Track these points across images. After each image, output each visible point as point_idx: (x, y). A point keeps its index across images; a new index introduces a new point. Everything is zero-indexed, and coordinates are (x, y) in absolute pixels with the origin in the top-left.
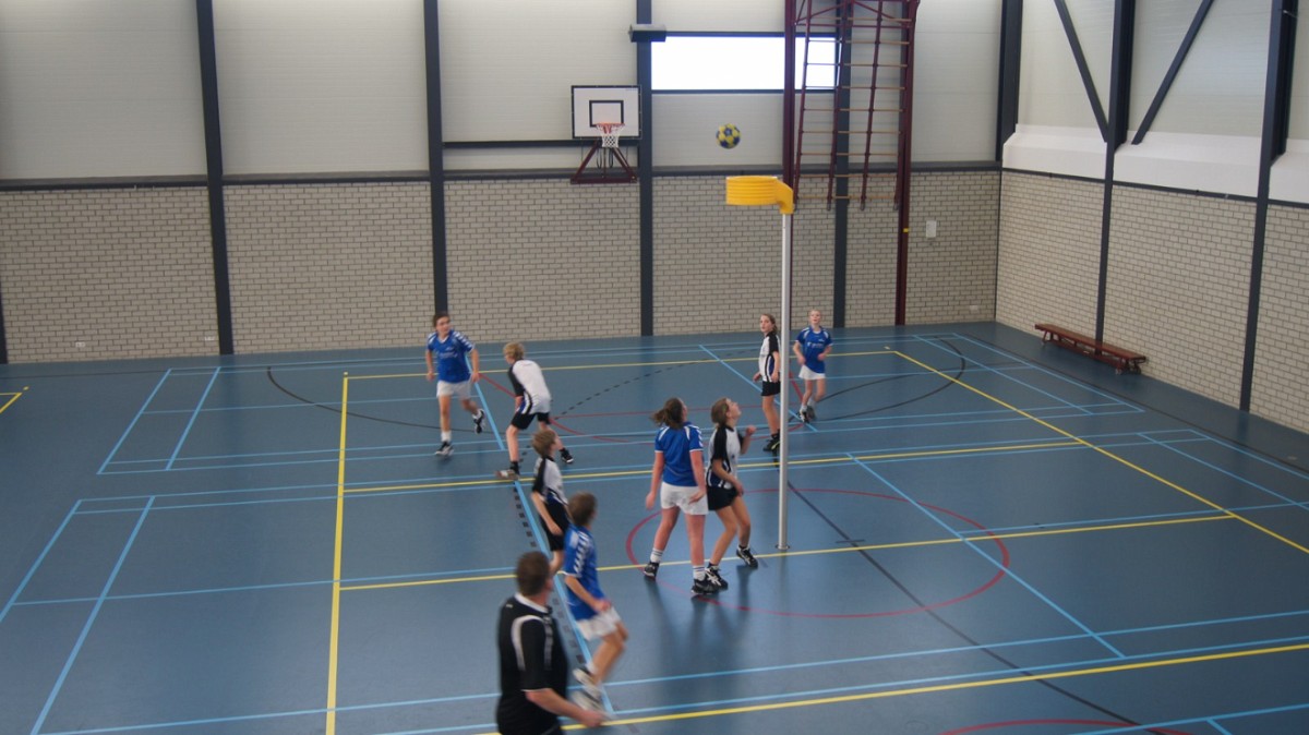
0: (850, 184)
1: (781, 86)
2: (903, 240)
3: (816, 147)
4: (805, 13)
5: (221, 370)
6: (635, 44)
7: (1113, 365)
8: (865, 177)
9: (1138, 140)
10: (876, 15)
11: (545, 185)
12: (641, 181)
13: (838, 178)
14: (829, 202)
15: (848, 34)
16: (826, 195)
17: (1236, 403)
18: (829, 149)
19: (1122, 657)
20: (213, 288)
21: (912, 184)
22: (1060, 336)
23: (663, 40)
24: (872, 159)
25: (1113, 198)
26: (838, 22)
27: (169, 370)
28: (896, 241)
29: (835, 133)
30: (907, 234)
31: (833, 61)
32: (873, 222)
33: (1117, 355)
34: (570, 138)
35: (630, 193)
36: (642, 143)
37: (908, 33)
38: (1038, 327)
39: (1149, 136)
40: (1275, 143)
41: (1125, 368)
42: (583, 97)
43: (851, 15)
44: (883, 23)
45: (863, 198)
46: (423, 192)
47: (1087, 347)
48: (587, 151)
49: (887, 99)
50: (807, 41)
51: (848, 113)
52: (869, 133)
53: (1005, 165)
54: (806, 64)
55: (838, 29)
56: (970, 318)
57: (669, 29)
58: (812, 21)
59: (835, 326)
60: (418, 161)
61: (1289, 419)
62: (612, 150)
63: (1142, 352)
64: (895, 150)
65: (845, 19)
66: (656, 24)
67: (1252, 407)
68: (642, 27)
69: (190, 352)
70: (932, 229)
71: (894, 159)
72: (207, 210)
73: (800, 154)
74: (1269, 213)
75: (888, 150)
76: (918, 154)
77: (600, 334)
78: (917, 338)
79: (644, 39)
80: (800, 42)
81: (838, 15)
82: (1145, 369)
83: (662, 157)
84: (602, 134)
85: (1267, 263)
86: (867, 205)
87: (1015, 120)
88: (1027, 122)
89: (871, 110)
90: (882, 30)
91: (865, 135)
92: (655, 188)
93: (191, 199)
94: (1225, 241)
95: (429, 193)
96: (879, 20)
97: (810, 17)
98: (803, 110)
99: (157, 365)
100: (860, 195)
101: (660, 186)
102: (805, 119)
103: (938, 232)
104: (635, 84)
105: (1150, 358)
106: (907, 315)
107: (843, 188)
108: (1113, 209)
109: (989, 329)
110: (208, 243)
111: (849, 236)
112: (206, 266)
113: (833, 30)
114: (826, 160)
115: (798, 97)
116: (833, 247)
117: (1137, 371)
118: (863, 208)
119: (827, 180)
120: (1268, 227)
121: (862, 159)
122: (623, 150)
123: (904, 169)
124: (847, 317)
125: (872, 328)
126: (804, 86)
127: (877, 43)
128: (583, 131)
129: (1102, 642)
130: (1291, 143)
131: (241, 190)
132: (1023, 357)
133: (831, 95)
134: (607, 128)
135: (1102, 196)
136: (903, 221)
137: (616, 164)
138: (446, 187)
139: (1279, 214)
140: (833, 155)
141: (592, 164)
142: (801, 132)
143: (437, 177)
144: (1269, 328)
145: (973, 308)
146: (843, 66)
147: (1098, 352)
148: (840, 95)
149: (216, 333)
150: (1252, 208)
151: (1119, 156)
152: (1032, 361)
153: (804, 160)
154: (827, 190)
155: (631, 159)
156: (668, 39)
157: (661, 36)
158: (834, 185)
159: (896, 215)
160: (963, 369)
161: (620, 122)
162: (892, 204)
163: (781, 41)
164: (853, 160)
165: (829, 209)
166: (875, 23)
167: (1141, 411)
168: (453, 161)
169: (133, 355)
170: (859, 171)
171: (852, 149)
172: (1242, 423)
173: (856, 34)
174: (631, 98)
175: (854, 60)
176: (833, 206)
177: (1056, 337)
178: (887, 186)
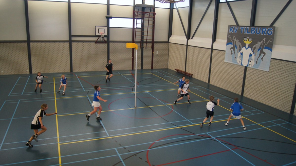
0: (144, 45)
1: (132, 27)
2: (153, 54)
3: (138, 38)
4: (136, 15)
5: (30, 76)
6: (107, 19)
7: (188, 76)
8: (146, 43)
9: (192, 38)
10: (148, 16)
11: (90, 44)
12: (108, 43)
13: (142, 44)
14: (140, 48)
15: (144, 19)
16: (140, 46)
17: (207, 82)
18: (140, 39)
19: (193, 124)
20: (28, 61)
21: (154, 45)
22: (179, 71)
23: (112, 18)
24: (148, 40)
25: (188, 48)
26: (142, 16)
27: (20, 77)
28: (151, 54)
29: (141, 35)
30: (153, 53)
31: (141, 23)
32: (147, 51)
33: (188, 74)
34: (95, 35)
35: (106, 45)
36: (108, 36)
37: (154, 19)
38: (175, 69)
39: (194, 38)
40: (214, 40)
41: (190, 76)
42: (97, 28)
43: (144, 15)
44: (150, 17)
45: (146, 47)
46: (68, 45)
47: (183, 73)
48: (98, 37)
49: (150, 30)
50: (137, 20)
51: (143, 32)
52: (147, 36)
53: (170, 42)
54: (136, 23)
55: (142, 18)
56: (164, 68)
57: (113, 16)
58: (138, 16)
59: (141, 69)
60: (67, 39)
61: (216, 85)
62: (102, 38)
63: (192, 74)
64: (151, 39)
65: (143, 16)
66: (110, 15)
67: (210, 83)
68: (108, 16)
69: (24, 73)
70: (157, 53)
71: (151, 40)
72: (27, 47)
73: (135, 39)
74: (213, 51)
75: (150, 39)
76: (156, 40)
77: (100, 70)
78: (155, 71)
79: (108, 18)
80: (135, 20)
81: (142, 15)
82: (193, 77)
83: (111, 39)
84: (101, 35)
85: (213, 59)
86: (147, 48)
87: (171, 34)
88: (173, 35)
89: (148, 32)
90: (150, 18)
91: (146, 36)
92: (110, 44)
93: (24, 45)
94: (206, 55)
95: (69, 45)
96: (149, 16)
97: (137, 15)
98: (136, 31)
99: (18, 76)
100: (145, 46)
101: (111, 44)
102: (136, 33)
103: (158, 53)
104: (106, 26)
105: (194, 75)
106: (153, 67)
107: (143, 45)
108: (188, 50)
109: (167, 70)
110: (27, 53)
111: (144, 54)
112: (27, 57)
113: (141, 18)
114: (140, 40)
115: (135, 29)
116: (141, 55)
117: (192, 77)
118: (146, 49)
119: (140, 44)
120: (213, 53)
121: (146, 40)
122: (104, 37)
123: (153, 42)
124: (143, 67)
125: (147, 69)
126: (136, 27)
127: (149, 20)
128: (97, 34)
129: (189, 121)
130: (217, 40)
131: (33, 43)
132: (173, 74)
133: (141, 29)
134: (101, 34)
135: (186, 48)
136: (153, 51)
137: (103, 40)
138: (72, 44)
139: (215, 51)
140: (141, 39)
141: (99, 40)
142: (135, 35)
143: (70, 42)
144: (213, 70)
145: (164, 66)
146: (143, 24)
147: (185, 74)
148: (142, 29)
149: (29, 70)
150: (210, 50)
151: (189, 41)
152: (174, 75)
153: (136, 40)
154: (140, 45)
155: (106, 39)
156: (113, 18)
157: (111, 18)
158: (141, 45)
159: (151, 50)
160: (163, 76)
161: (104, 32)
162: (151, 48)
163: (132, 19)
164: (144, 40)
165: (140, 49)
166: (148, 17)
167: (193, 83)
168: (73, 39)
169: (13, 74)
170: (145, 42)
171: (144, 38)
172: (208, 85)
173: (145, 19)
174: (106, 28)
175: (145, 23)
176: (141, 48)
177: (178, 71)
178: (150, 45)
